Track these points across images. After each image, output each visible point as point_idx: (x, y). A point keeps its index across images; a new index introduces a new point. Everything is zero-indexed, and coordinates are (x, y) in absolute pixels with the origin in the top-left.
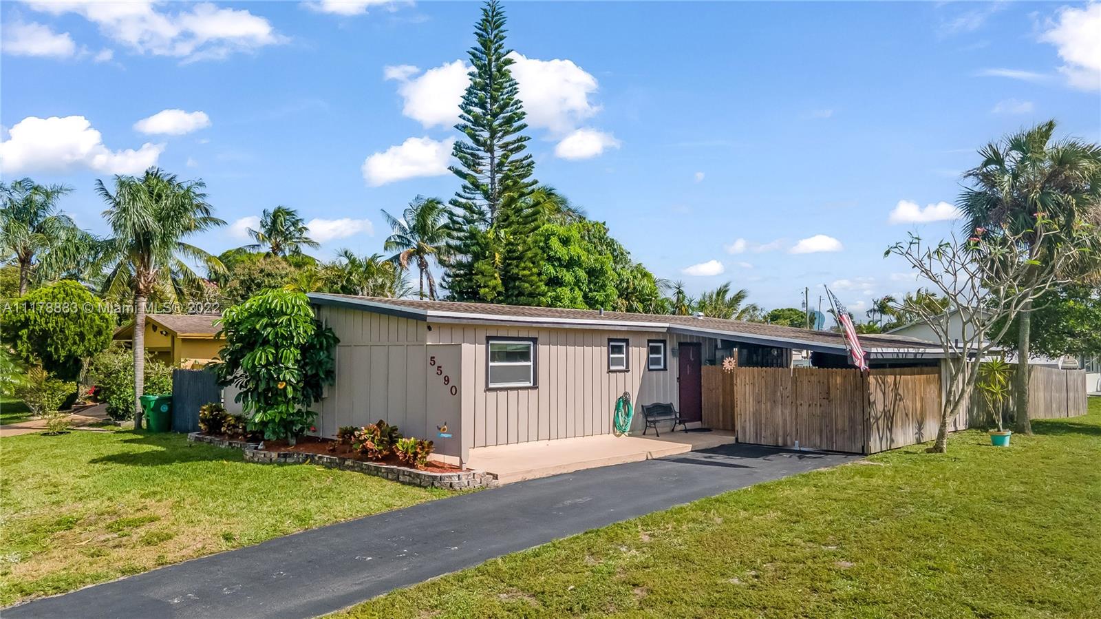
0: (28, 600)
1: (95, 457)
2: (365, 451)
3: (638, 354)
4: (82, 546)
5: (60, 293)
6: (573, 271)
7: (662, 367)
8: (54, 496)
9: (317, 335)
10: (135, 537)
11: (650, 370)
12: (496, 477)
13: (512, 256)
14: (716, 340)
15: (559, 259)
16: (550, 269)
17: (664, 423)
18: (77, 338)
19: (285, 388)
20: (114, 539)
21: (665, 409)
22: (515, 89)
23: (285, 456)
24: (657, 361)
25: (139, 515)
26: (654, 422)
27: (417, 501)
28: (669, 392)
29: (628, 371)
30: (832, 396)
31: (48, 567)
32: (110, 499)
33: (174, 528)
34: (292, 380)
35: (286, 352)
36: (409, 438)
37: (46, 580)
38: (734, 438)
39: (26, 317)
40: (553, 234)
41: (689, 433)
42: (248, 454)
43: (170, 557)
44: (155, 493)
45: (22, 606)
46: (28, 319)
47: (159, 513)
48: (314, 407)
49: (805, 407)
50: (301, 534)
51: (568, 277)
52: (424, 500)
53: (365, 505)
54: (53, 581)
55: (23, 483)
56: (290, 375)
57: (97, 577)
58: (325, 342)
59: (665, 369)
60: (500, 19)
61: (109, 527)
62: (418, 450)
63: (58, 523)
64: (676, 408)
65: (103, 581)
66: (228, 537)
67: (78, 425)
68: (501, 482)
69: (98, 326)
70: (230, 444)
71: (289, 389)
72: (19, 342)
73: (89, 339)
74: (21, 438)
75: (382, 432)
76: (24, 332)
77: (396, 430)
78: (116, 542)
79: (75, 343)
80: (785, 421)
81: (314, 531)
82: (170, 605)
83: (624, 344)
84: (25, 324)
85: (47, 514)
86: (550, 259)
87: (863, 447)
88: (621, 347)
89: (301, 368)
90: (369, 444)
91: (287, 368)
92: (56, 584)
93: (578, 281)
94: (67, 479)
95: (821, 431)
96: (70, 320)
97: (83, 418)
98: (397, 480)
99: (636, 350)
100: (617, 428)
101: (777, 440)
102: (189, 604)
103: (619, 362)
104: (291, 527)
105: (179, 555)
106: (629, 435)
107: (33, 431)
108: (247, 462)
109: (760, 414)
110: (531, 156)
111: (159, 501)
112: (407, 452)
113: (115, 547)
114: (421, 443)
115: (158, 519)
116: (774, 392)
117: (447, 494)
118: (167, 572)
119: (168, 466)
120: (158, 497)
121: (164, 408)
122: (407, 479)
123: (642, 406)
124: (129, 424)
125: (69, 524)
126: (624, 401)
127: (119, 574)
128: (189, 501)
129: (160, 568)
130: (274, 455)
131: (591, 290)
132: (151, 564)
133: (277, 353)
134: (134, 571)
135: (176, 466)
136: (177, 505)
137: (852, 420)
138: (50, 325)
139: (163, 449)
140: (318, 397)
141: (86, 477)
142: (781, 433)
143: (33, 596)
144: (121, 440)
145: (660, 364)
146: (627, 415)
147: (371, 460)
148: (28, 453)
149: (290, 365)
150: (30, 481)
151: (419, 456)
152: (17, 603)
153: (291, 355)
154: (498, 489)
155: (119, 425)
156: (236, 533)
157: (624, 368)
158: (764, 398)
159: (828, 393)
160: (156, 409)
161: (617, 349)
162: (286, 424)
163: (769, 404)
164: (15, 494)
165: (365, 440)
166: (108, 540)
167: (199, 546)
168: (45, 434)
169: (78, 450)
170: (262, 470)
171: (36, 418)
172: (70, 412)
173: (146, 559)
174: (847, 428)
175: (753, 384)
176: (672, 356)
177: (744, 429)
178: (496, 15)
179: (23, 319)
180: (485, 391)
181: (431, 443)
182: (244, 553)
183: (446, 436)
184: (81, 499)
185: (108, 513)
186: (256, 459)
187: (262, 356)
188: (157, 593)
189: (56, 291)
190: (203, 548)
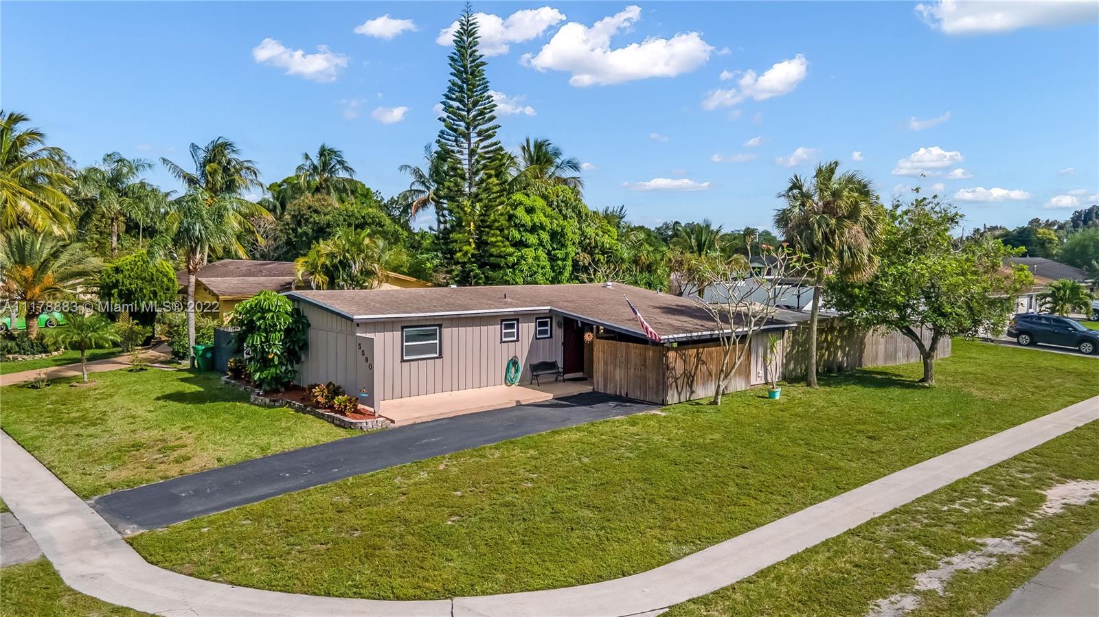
0: (114, 491)
1: (160, 395)
2: (318, 402)
3: (528, 330)
4: (143, 462)
5: (139, 261)
6: (538, 235)
7: (549, 336)
8: (132, 426)
9: (295, 322)
10: (172, 457)
11: (537, 339)
12: (393, 422)
13: (484, 225)
14: (577, 321)
15: (523, 226)
16: (515, 234)
17: (544, 375)
18: (152, 295)
19: (274, 357)
20: (161, 458)
21: (552, 365)
22: (487, 87)
23: (274, 401)
24: (545, 332)
25: (177, 443)
26: (537, 376)
27: (336, 439)
28: (555, 352)
29: (518, 340)
30: (647, 364)
31: (124, 474)
32: (164, 430)
33: (193, 452)
34: (278, 352)
35: (273, 335)
36: (344, 396)
37: (123, 481)
38: (592, 387)
39: (116, 279)
40: (521, 203)
41: (567, 382)
42: (253, 397)
43: (187, 471)
44: (189, 427)
45: (112, 495)
46: (118, 281)
47: (189, 441)
48: (296, 367)
49: (632, 370)
50: (261, 459)
51: (532, 239)
52: (341, 438)
53: (304, 440)
54: (127, 482)
55: (115, 414)
56: (276, 351)
57: (148, 481)
58: (301, 327)
59: (551, 337)
60: (474, 28)
61: (160, 450)
62: (347, 404)
63: (133, 446)
64: (560, 364)
65: (152, 483)
66: (219, 460)
67: (153, 361)
68: (397, 425)
69: (167, 285)
70: (245, 388)
71: (276, 358)
72: (112, 298)
73: (160, 296)
74: (114, 373)
75: (328, 391)
76: (115, 291)
77: (340, 388)
78: (161, 461)
79: (150, 299)
80: (621, 380)
81: (269, 457)
82: (180, 497)
83: (515, 322)
84: (116, 285)
85: (127, 439)
86: (517, 226)
87: (663, 400)
88: (514, 324)
89: (284, 343)
90: (319, 399)
91: (274, 344)
92: (128, 484)
93: (541, 244)
94: (141, 412)
95: (640, 387)
96: (147, 282)
97: (157, 354)
98: (333, 422)
99: (525, 325)
100: (508, 381)
101: (616, 393)
102: (189, 496)
103: (511, 335)
104: (255, 453)
105: (191, 469)
106: (518, 385)
107: (123, 367)
108: (252, 404)
109: (607, 373)
110: (500, 142)
111: (189, 433)
112: (340, 404)
113: (160, 463)
114: (350, 400)
115: (186, 446)
116: (615, 359)
117: (358, 434)
118: (184, 479)
119: (202, 405)
120: (190, 430)
121: (209, 355)
122: (338, 422)
123: (530, 365)
124: (186, 364)
125: (137, 446)
126: (514, 362)
127: (159, 479)
128: (206, 434)
129: (180, 476)
130: (267, 400)
131: (554, 249)
132: (176, 474)
133: (267, 336)
134: (167, 478)
135: (208, 405)
136: (198, 438)
137: (657, 382)
138: (133, 286)
139: (202, 390)
140: (298, 361)
141: (151, 411)
142: (618, 387)
143: (117, 489)
144: (179, 379)
145: (547, 333)
146: (517, 371)
147: (321, 408)
148: (119, 387)
149: (277, 342)
150: (119, 412)
151: (348, 407)
152: (109, 493)
153: (277, 337)
154: (394, 431)
155: (180, 364)
156: (224, 457)
157: (515, 339)
158: (609, 363)
159: (645, 362)
160: (203, 356)
161: (511, 326)
162: (277, 379)
163: (612, 366)
164: (110, 423)
165: (318, 396)
166: (157, 459)
167: (203, 465)
168: (131, 371)
169: (150, 387)
170: (256, 411)
171: (125, 354)
172: (149, 349)
173: (174, 471)
174: (654, 386)
175: (604, 352)
176: (557, 328)
177: (598, 382)
178: (471, 25)
179: (114, 281)
180: (401, 362)
181: (357, 399)
182: (227, 469)
183: (365, 395)
184: (147, 429)
185: (160, 440)
186: (256, 402)
187: (257, 339)
188: (174, 491)
189: (137, 259)
190: (205, 466)
